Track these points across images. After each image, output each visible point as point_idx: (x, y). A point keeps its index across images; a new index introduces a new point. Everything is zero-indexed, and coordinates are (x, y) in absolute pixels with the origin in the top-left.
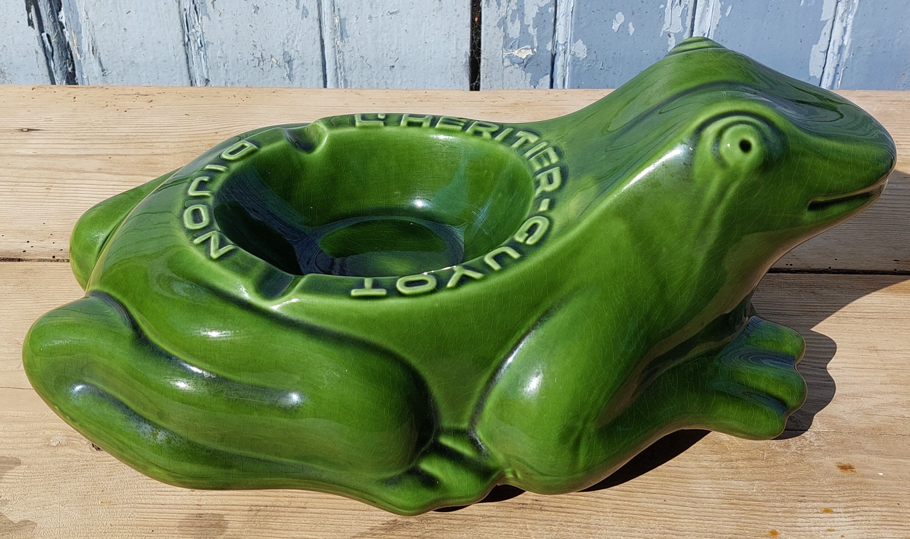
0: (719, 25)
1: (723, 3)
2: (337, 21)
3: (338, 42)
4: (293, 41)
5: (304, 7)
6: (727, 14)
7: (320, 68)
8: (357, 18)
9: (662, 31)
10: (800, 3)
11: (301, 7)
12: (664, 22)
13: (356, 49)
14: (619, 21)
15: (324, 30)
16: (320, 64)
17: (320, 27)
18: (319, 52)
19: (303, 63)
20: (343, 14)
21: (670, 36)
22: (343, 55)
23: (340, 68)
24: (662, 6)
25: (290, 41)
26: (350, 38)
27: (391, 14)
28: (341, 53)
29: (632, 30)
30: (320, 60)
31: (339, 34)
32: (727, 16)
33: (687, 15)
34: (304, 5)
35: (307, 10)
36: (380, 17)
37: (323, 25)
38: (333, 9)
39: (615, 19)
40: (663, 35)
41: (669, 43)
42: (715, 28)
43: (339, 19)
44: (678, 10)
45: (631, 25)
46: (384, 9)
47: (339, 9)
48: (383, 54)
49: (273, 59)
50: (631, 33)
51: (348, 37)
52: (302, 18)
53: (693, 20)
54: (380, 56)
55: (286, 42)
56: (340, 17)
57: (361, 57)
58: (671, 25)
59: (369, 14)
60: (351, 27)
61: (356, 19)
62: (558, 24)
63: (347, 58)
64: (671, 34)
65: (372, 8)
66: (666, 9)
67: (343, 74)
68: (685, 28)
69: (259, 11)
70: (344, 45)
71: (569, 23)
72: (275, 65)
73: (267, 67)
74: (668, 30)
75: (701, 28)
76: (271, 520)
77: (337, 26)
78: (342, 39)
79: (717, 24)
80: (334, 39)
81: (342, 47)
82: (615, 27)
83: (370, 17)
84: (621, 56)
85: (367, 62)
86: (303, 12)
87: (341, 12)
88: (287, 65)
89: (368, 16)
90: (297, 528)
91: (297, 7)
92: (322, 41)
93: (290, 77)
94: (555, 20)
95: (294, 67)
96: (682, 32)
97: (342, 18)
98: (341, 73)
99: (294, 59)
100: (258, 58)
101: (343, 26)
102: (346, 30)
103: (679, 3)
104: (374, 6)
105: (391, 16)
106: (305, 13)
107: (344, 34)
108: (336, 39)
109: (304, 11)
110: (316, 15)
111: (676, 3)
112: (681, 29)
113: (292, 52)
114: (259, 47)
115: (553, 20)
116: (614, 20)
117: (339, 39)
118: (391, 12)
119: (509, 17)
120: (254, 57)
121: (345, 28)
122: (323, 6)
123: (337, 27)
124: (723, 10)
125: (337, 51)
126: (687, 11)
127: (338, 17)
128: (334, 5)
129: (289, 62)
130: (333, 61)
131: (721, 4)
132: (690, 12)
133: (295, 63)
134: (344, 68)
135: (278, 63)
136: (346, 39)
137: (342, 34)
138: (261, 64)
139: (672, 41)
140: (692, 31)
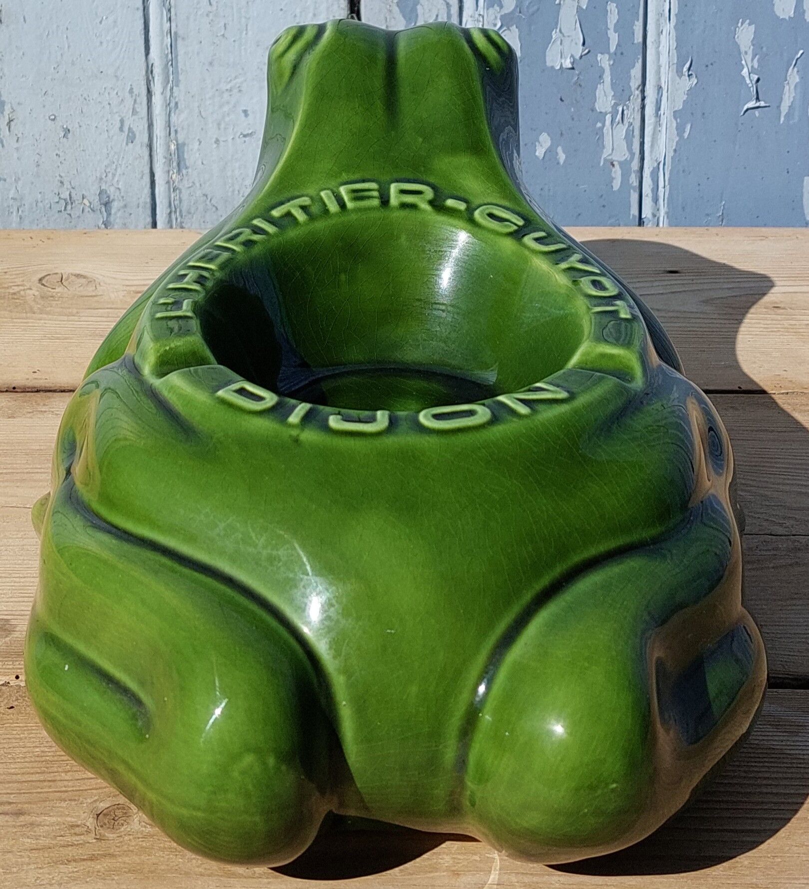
0: (677, 149)
1: (678, 120)
2: (173, 147)
3: (174, 177)
4: (114, 175)
5: (130, 129)
6: (686, 135)
7: (149, 212)
8: (200, 142)
9: (602, 158)
10: (780, 120)
11: (126, 129)
12: (604, 147)
13: (198, 185)
14: (544, 145)
15: (155, 159)
16: (149, 206)
17: (151, 156)
18: (147, 190)
19: (125, 206)
20: (181, 137)
21: (613, 165)
22: (180, 193)
23: (175, 212)
24: (599, 125)
25: (110, 175)
26: (190, 170)
27: (245, 136)
28: (178, 191)
29: (562, 157)
30: (149, 200)
31: (175, 164)
32: (686, 137)
33: (633, 136)
34: (130, 126)
35: (133, 133)
36: (230, 140)
37: (154, 153)
38: (168, 131)
39: (539, 143)
40: (603, 165)
41: (613, 175)
42: (672, 154)
43: (176, 143)
44: (622, 130)
45: (560, 149)
46: (235, 130)
47: (176, 131)
48: (233, 191)
49: (85, 201)
50: (562, 161)
51: (187, 168)
52: (127, 144)
53: (642, 144)
54: (230, 194)
55: (104, 177)
56: (177, 141)
57: (204, 195)
58: (613, 150)
59: (215, 136)
60: (192, 156)
61: (198, 143)
63: (185, 195)
64: (614, 163)
65: (219, 129)
66: (605, 128)
67: (179, 220)
68: (632, 155)
69: (70, 135)
70: (181, 180)
72: (87, 209)
73: (76, 212)
74: (610, 157)
75: (654, 154)
77: (173, 153)
78: (179, 171)
79: (674, 148)
80: (169, 172)
81: (178, 182)
82: (540, 153)
83: (217, 141)
84: (551, 193)
85: (212, 202)
86: (128, 135)
87: (179, 135)
88: (103, 209)
89: (214, 140)
91: (121, 129)
92: (152, 175)
93: (106, 224)
95: (113, 212)
96: (628, 159)
97: (180, 142)
98: (176, 219)
99: (113, 200)
100: (65, 200)
101: (181, 154)
102: (184, 159)
103: (621, 119)
104: (222, 126)
105: (244, 139)
106: (131, 138)
107: (182, 165)
108: (171, 172)
109: (130, 134)
110: (146, 140)
111: (617, 120)
112: (627, 155)
113: (111, 191)
114: (67, 185)
116: (537, 144)
117: (175, 171)
118: (245, 133)
120: (60, 198)
121: (183, 155)
122: (155, 127)
123: (173, 155)
124: (680, 129)
125: (172, 188)
126: (633, 131)
127: (174, 142)
128: (169, 126)
129: (107, 204)
130: (166, 202)
131: (677, 121)
132: (637, 132)
133: (115, 205)
134: (181, 211)
135: (92, 206)
136: (184, 171)
137: (179, 165)
138: (69, 207)
139: (617, 172)
140: (642, 159)
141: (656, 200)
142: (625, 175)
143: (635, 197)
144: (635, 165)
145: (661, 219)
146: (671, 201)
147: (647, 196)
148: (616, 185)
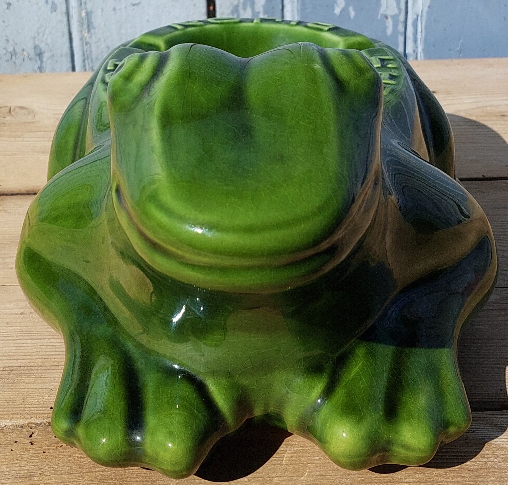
0: (431, 5)
2: (84, 14)
3: (86, 34)
4: (43, 35)
5: (53, 2)
7: (69, 59)
8: (103, 10)
9: (380, 13)
11: (50, 2)
12: (380, 6)
13: (102, 40)
14: (340, 6)
15: (72, 23)
16: (69, 55)
17: (69, 21)
18: (67, 45)
19: (53, 56)
20: (89, 7)
21: (387, 18)
22: (90, 46)
23: (88, 59)
25: (41, 35)
26: (97, 30)
27: (134, 5)
28: (89, 45)
29: (352, 13)
30: (68, 51)
31: (86, 26)
36: (123, 9)
37: (71, 19)
38: (80, 3)
39: (337, 4)
40: (380, 18)
41: (387, 25)
42: (427, 9)
43: (85, 12)
45: (351, 9)
46: (126, 1)
47: (85, 3)
49: (25, 53)
50: (352, 17)
51: (94, 29)
52: (52, 12)
53: (407, 3)
55: (37, 35)
56: (86, 10)
58: (387, 7)
59: (113, 6)
60: (98, 20)
61: (101, 11)
62: (285, 10)
63: (94, 48)
64: (388, 16)
67: (91, 65)
68: (400, 10)
69: (11, 7)
70: (91, 37)
71: (295, 10)
72: (26, 59)
73: (19, 61)
74: (385, 13)
75: (415, 9)
76: (25, 377)
77: (84, 18)
78: (89, 31)
79: (428, 4)
81: (89, 39)
82: (337, 11)
83: (114, 9)
86: (52, 6)
87: (87, 6)
88: (38, 58)
89: (112, 8)
90: (51, 381)
91: (47, 2)
92: (70, 34)
93: (41, 69)
94: (283, 7)
95: (45, 59)
96: (397, 13)
97: (88, 11)
98: (89, 64)
99: (44, 52)
100: (11, 53)
101: (89, 19)
102: (92, 23)
105: (133, 7)
106: (54, 8)
107: (91, 26)
108: (83, 32)
109: (54, 6)
110: (64, 9)
112: (396, 11)
113: (42, 46)
114: (11, 42)
115: (280, 7)
116: (335, 5)
117: (86, 31)
118: (133, 3)
119: (241, 6)
120: (7, 51)
121: (91, 20)
123: (84, 20)
125: (85, 43)
129: (40, 55)
130: (80, 53)
133: (46, 56)
134: (91, 59)
135: (30, 56)
136: (92, 31)
137: (88, 26)
138: (14, 58)
139: (390, 23)
140: (407, 13)
141: (415, 41)
142: (395, 25)
143: (401, 39)
144: (402, 18)
145: (419, 54)
146: (426, 41)
147: (410, 38)
148: (389, 31)
